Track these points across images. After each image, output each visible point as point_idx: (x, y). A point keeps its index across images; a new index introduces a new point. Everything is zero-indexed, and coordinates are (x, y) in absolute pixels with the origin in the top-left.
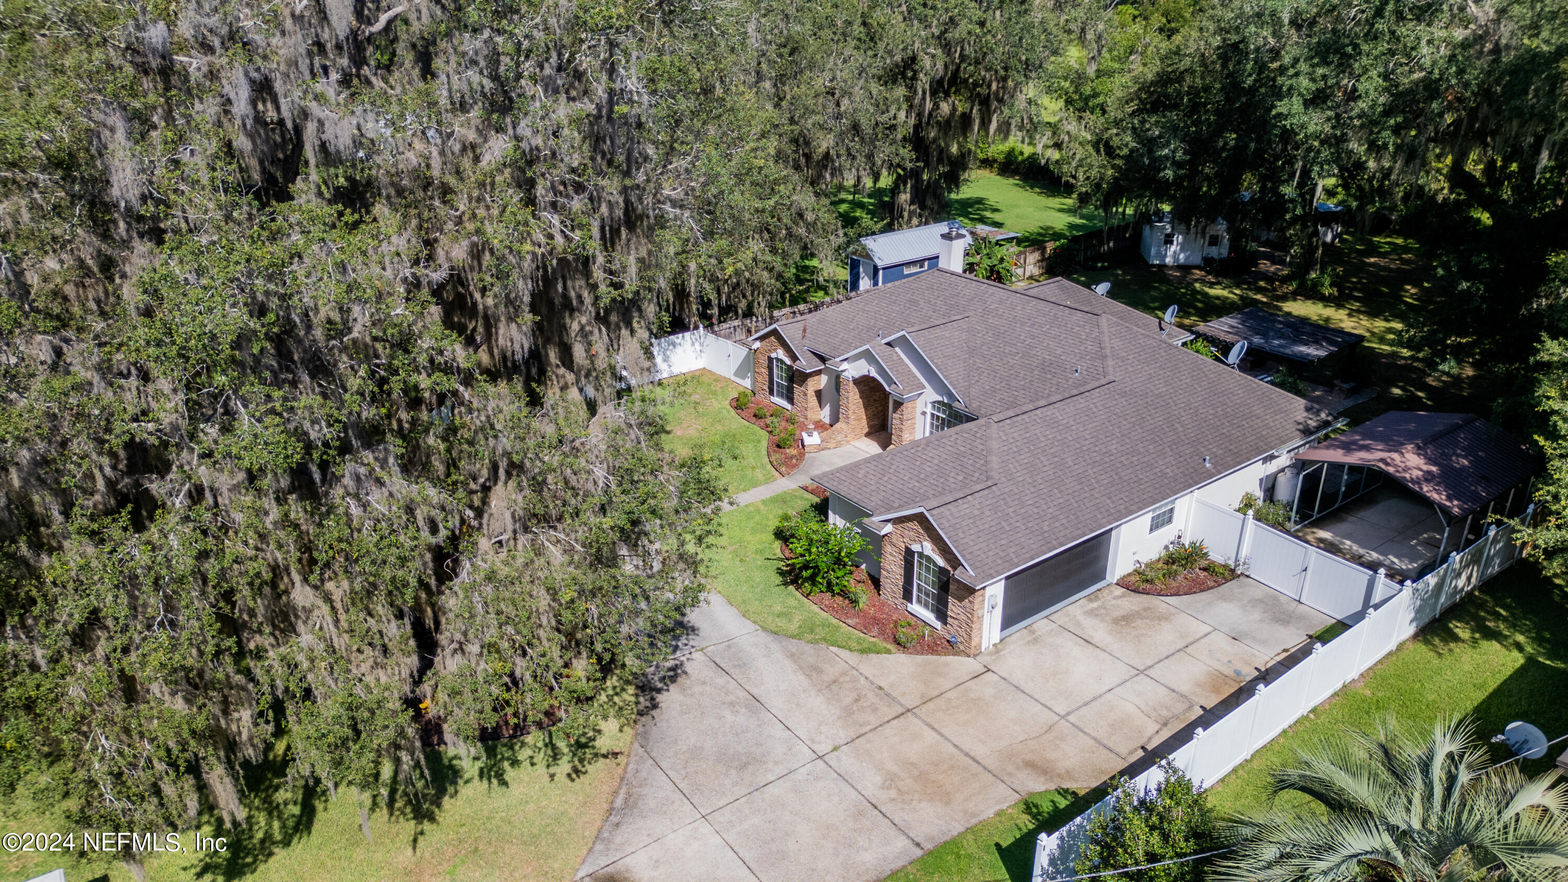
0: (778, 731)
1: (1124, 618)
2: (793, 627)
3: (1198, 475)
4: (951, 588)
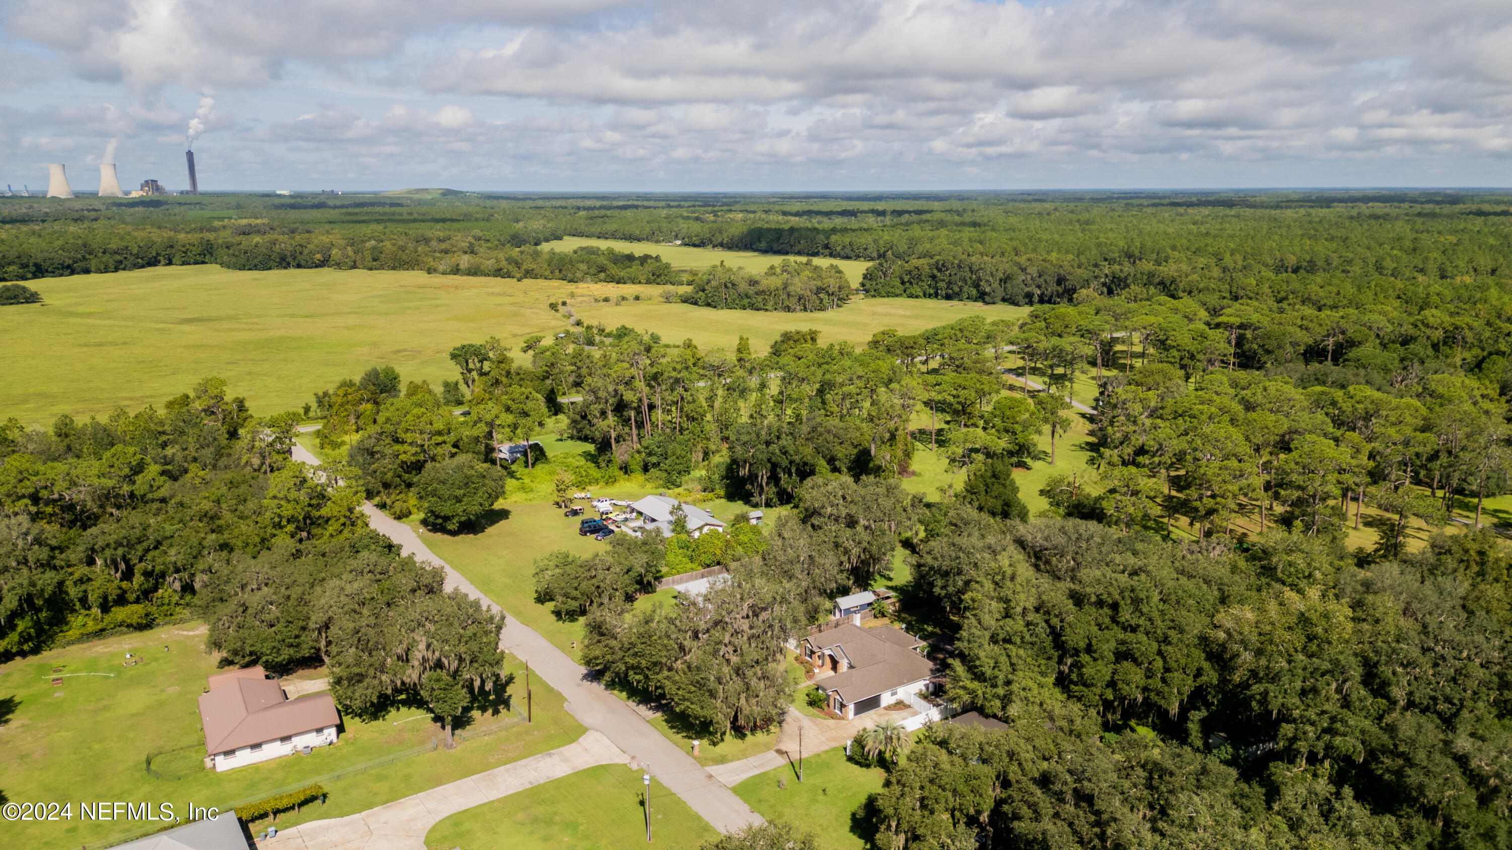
0: (805, 730)
1: (882, 713)
2: (810, 714)
3: (901, 683)
4: (842, 706)
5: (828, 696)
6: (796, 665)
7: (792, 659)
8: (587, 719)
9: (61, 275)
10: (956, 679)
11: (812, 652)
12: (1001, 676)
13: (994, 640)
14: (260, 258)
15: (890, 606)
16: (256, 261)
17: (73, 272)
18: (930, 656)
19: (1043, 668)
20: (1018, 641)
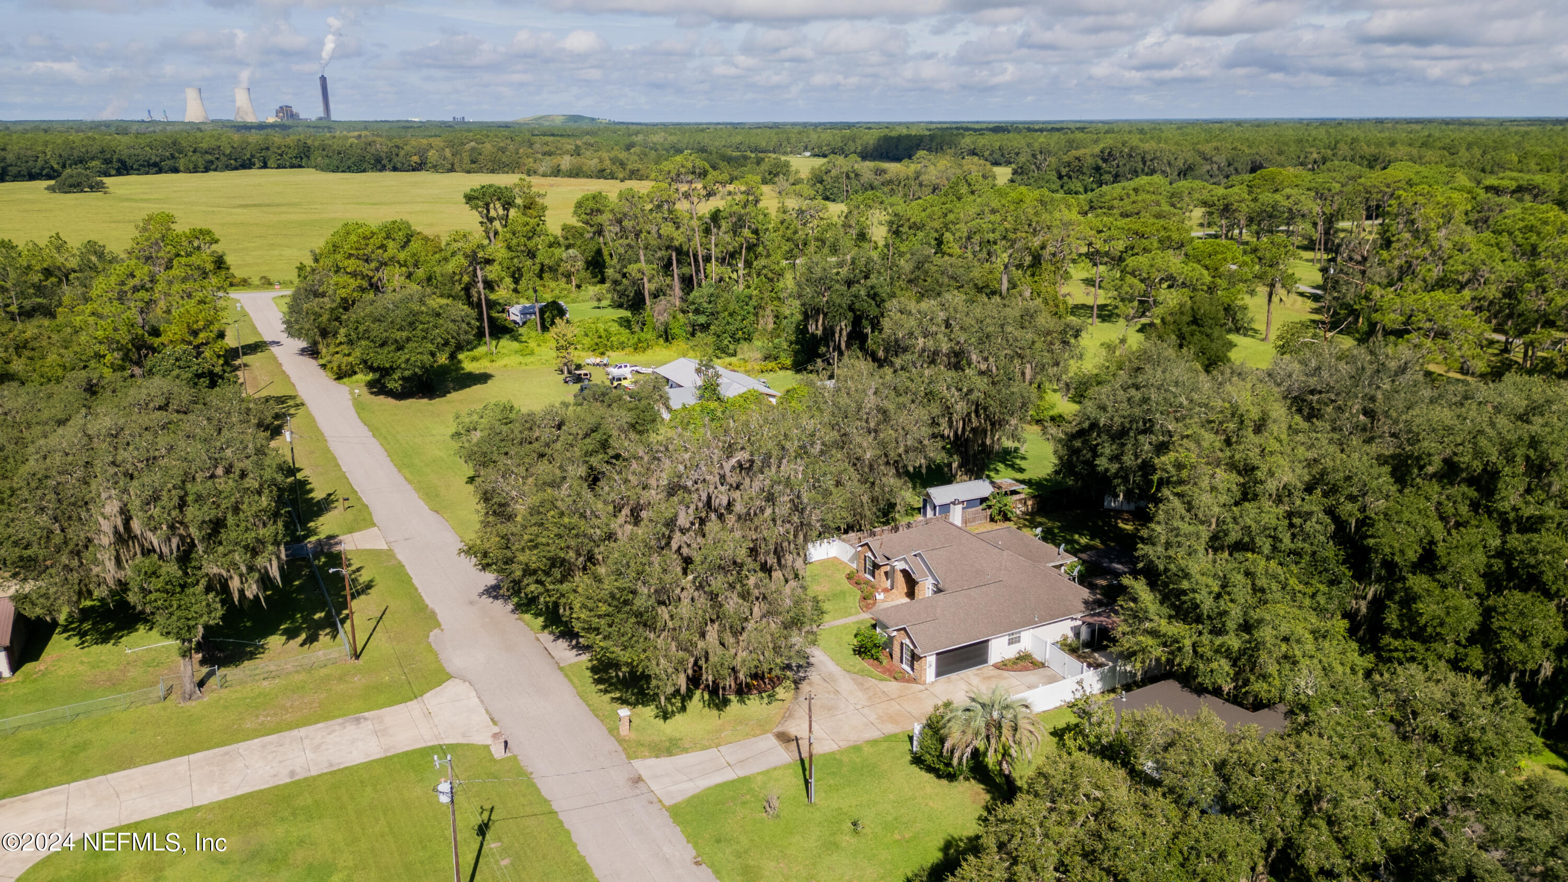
0: (844, 701)
1: (988, 675)
2: (856, 670)
3: (1030, 623)
4: (914, 657)
5: (891, 639)
6: (847, 585)
7: (841, 577)
8: (454, 660)
9: (147, 173)
10: (1138, 617)
11: (876, 566)
12: (1235, 613)
13: (1216, 543)
14: (353, 160)
15: (1018, 506)
16: (349, 163)
17: (160, 171)
18: (1084, 579)
19: (1322, 600)
20: (1267, 549)
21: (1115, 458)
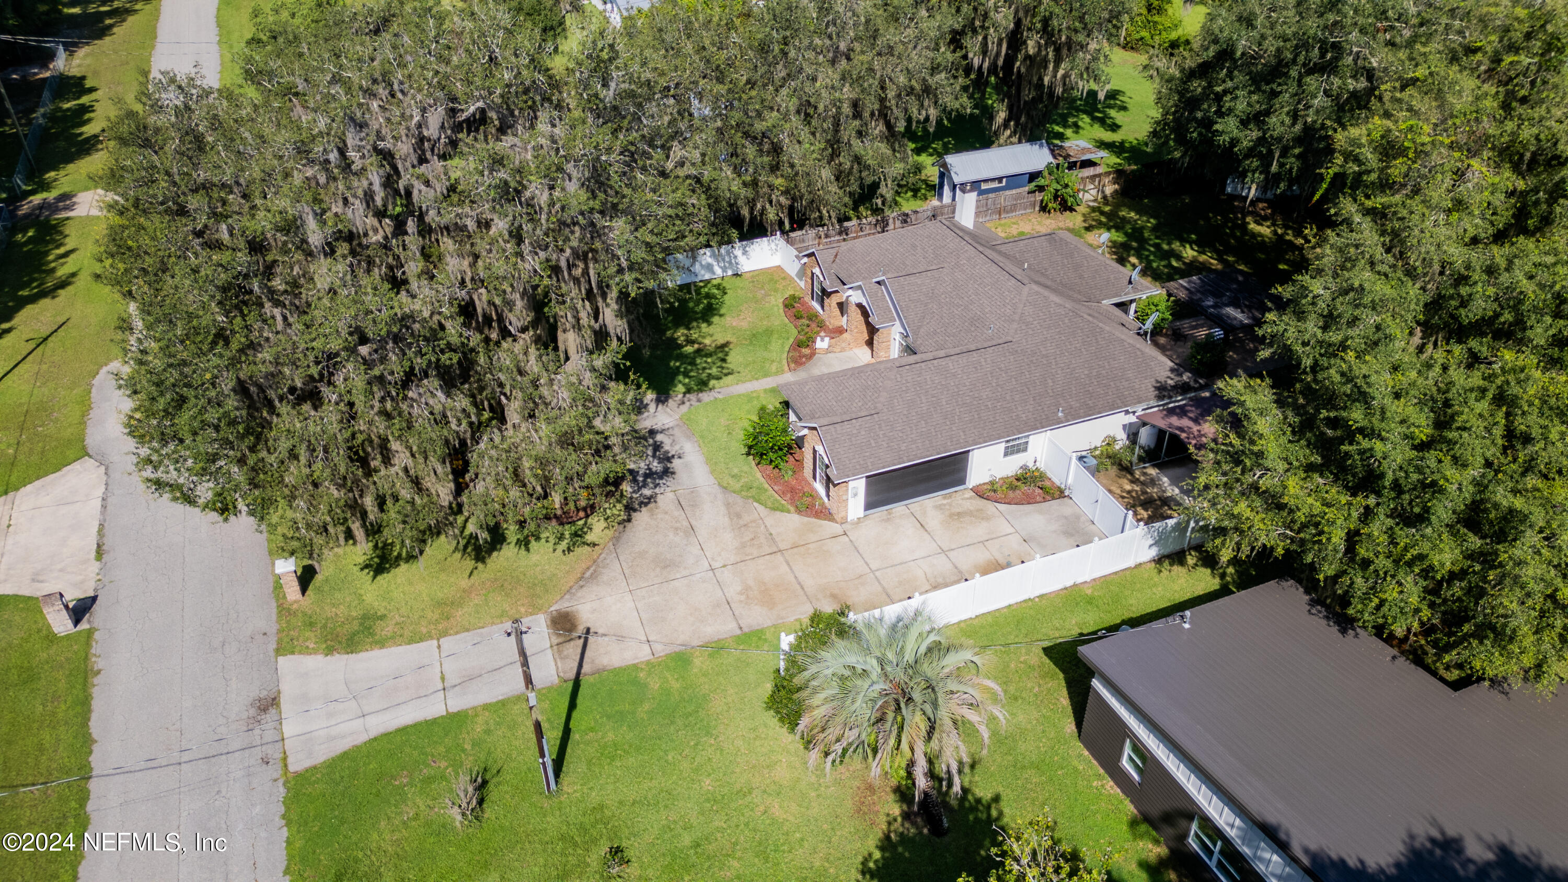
0: (696, 550)
1: (959, 514)
2: (737, 486)
3: (1049, 420)
4: (829, 480)
5: (800, 439)
7: (776, 302)
11: (825, 292)
15: (1091, 186)
21: (1256, 119)
